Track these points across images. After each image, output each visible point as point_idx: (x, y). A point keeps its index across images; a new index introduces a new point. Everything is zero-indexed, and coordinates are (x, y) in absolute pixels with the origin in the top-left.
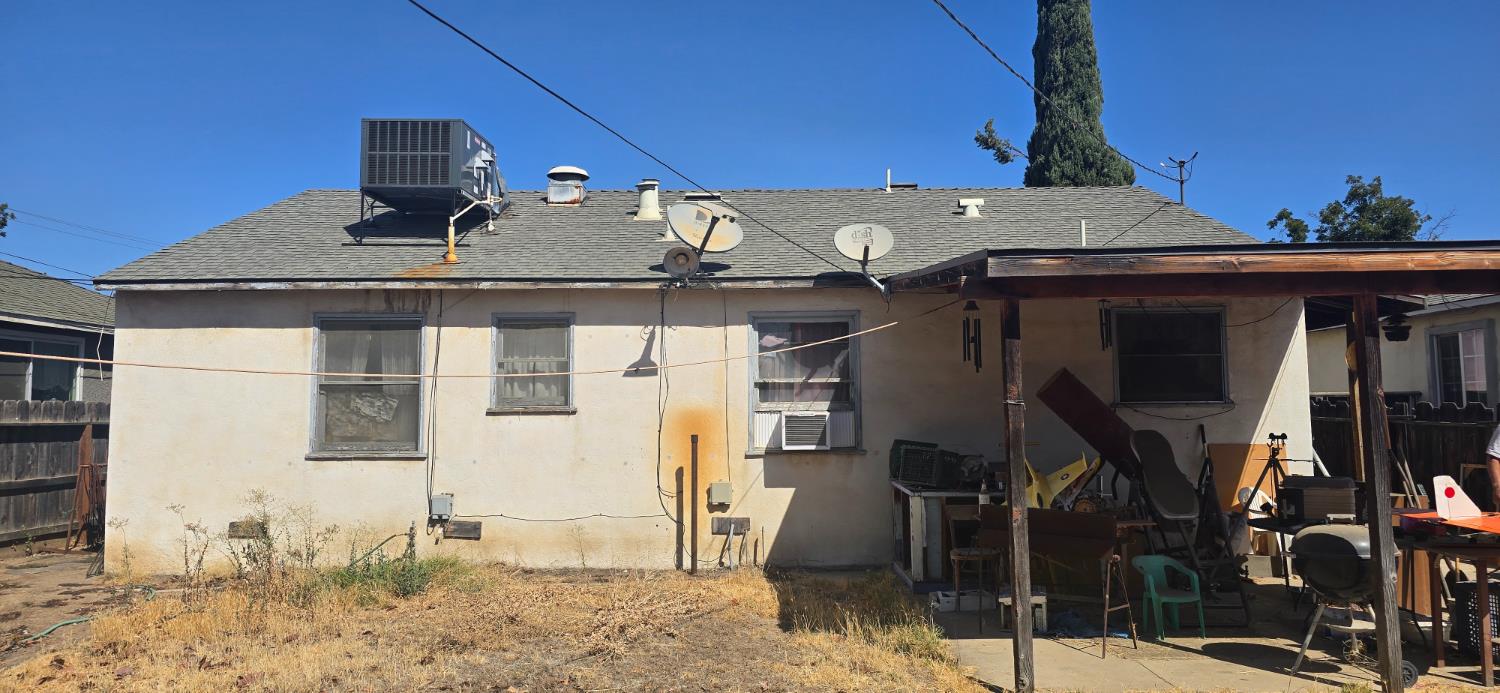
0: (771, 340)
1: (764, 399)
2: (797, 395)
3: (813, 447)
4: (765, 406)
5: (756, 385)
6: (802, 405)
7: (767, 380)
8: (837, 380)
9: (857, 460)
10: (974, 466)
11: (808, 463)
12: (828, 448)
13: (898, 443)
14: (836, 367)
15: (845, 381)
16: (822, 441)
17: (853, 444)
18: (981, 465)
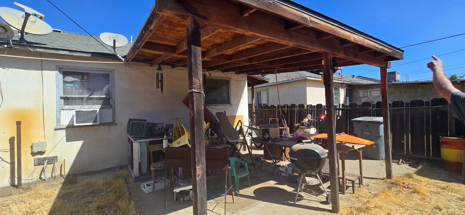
0: (69, 79)
1: (66, 104)
2: (85, 102)
3: (91, 124)
4: (67, 107)
5: (61, 98)
6: (86, 107)
7: (67, 96)
8: (104, 96)
9: (113, 127)
10: (160, 127)
11: (89, 130)
12: (99, 124)
13: (130, 120)
14: (104, 91)
15: (108, 97)
16: (95, 121)
17: (111, 121)
18: (163, 127)
